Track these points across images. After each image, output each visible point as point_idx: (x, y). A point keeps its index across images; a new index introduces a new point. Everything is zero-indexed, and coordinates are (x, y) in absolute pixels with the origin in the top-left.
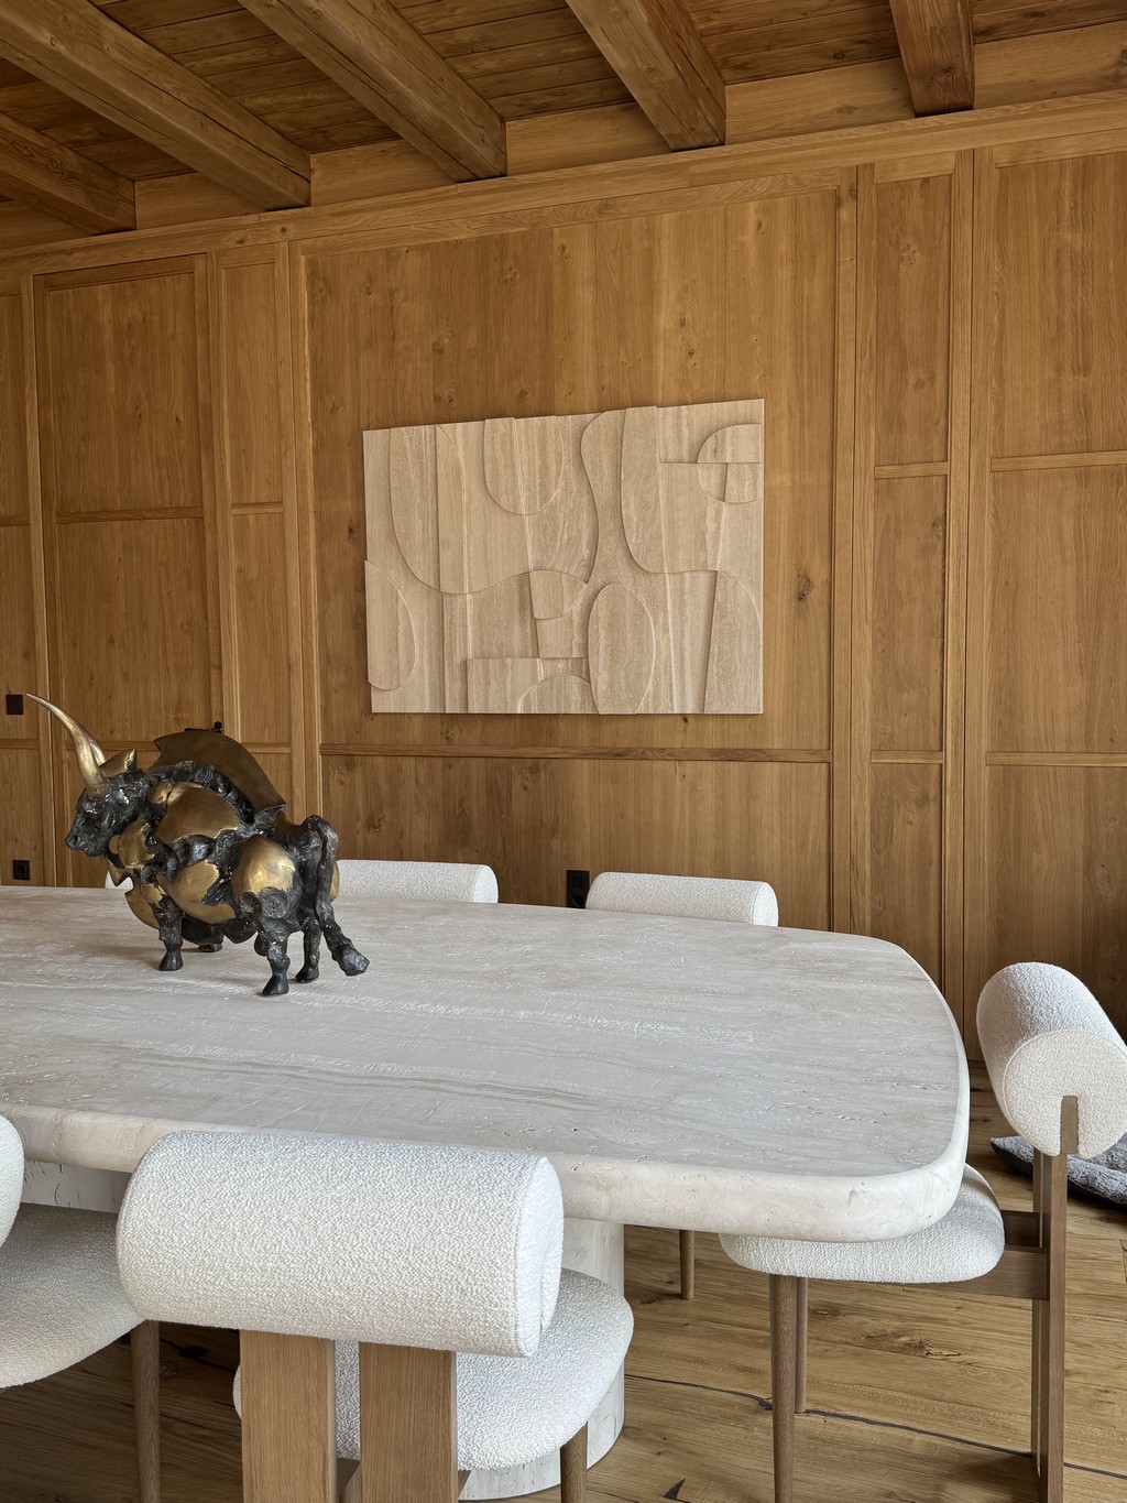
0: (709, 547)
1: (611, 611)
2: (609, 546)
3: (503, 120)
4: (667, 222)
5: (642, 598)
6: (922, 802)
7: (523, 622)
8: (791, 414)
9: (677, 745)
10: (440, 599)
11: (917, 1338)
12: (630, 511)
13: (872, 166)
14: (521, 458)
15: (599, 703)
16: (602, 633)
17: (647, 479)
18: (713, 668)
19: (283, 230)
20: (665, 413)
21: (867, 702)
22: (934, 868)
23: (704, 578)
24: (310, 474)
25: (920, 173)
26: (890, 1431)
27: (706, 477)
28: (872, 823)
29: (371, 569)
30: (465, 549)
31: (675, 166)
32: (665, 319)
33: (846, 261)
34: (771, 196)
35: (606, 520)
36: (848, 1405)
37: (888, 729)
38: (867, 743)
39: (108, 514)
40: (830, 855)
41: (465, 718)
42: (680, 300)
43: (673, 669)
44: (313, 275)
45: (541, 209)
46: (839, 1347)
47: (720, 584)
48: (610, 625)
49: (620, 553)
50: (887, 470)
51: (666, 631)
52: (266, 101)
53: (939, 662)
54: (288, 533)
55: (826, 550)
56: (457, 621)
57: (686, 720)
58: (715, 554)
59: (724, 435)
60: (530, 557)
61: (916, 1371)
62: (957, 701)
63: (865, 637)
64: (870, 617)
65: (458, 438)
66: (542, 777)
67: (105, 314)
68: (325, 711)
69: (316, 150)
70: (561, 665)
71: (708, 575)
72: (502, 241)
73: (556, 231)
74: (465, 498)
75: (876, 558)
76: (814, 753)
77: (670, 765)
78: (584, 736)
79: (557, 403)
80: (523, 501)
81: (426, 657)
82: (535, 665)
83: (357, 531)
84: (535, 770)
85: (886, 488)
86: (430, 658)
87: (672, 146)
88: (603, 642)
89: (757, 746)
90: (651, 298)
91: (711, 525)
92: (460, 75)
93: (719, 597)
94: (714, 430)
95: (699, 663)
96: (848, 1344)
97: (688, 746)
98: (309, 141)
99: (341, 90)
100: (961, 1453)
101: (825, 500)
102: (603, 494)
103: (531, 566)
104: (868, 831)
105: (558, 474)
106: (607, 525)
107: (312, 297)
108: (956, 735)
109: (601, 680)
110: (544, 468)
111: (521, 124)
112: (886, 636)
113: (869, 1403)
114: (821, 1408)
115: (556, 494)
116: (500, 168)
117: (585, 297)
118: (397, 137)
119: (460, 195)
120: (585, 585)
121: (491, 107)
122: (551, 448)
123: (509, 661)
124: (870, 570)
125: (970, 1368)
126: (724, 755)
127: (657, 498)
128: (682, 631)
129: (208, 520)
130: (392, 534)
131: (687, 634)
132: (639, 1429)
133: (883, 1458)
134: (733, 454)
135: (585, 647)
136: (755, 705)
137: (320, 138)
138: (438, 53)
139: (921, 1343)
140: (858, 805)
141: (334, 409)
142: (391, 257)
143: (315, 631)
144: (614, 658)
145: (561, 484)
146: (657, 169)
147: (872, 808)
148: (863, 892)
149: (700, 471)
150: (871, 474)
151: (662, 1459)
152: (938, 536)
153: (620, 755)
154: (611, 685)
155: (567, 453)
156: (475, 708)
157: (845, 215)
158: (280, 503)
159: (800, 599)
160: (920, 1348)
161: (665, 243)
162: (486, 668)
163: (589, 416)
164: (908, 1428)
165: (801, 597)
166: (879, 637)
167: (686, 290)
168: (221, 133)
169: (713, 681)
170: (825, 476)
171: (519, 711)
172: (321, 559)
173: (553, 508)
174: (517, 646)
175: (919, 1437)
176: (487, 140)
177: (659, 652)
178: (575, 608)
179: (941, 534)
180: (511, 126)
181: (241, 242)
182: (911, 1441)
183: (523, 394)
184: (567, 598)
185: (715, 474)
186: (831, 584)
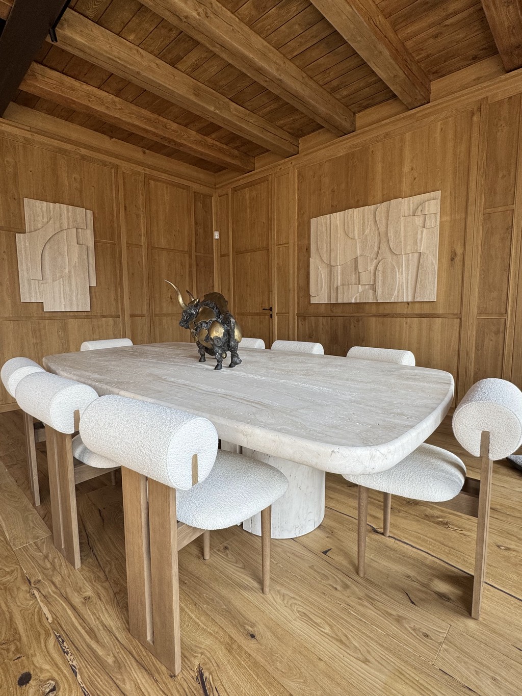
0: (419, 244)
1: (384, 268)
2: (384, 247)
3: (354, 114)
4: (408, 136)
5: (394, 264)
6: (497, 333)
7: (355, 274)
8: (451, 195)
9: (405, 312)
10: (330, 267)
11: (446, 520)
12: (391, 234)
13: (487, 98)
14: (356, 221)
15: (379, 299)
16: (380, 275)
17: (397, 223)
18: (418, 286)
19: (291, 163)
20: (405, 200)
21: (477, 296)
22: (500, 357)
23: (416, 255)
24: (296, 234)
25: (507, 95)
26: (419, 552)
27: (418, 221)
28: (476, 340)
29: (311, 260)
30: (338, 252)
31: (411, 115)
32: (406, 169)
33: (475, 135)
34: (447, 118)
35: (383, 238)
36: (406, 538)
37: (485, 306)
38: (476, 311)
39: (247, 251)
40: (459, 351)
41: (337, 304)
42: (412, 161)
43: (404, 287)
44: (299, 175)
45: (366, 140)
46: (413, 516)
47: (422, 257)
48: (383, 272)
49: (387, 249)
50: (488, 211)
51: (402, 274)
52: (282, 122)
53: (507, 280)
54: (290, 251)
55: (463, 242)
56: (335, 274)
57: (408, 304)
58: (421, 246)
59: (425, 204)
60: (358, 253)
61: (440, 532)
62: (513, 295)
63: (477, 273)
64: (479, 266)
65: (337, 217)
66: (360, 324)
67: (248, 196)
68: (298, 303)
69: (300, 137)
70: (367, 287)
71: (418, 254)
72: (353, 153)
73: (371, 147)
74: (339, 235)
75: (483, 243)
76: (454, 315)
77: (402, 319)
78: (374, 310)
79: (369, 202)
80: (356, 235)
81: (326, 286)
82: (358, 287)
83: (308, 250)
84: (358, 321)
85: (487, 217)
86: (328, 287)
87: (410, 108)
88: (380, 278)
89: (434, 313)
90: (401, 163)
91: (419, 237)
92: (337, 99)
93: (421, 262)
94: (422, 204)
95: (413, 284)
96: (417, 516)
97: (409, 312)
98: (298, 134)
99: (302, 113)
100: (447, 569)
101: (463, 224)
102: (382, 229)
103: (359, 255)
104: (474, 343)
105: (368, 224)
106: (384, 240)
107: (298, 182)
108: (513, 308)
109: (379, 290)
110: (364, 223)
111: (360, 114)
112: (485, 273)
113: (416, 540)
114: (395, 537)
115: (367, 232)
116: (352, 129)
117: (379, 167)
118: (323, 127)
119: (340, 141)
120: (375, 260)
121: (350, 110)
122: (366, 217)
123: (350, 286)
124: (480, 247)
125: (465, 537)
126: (421, 316)
127: (400, 229)
128: (408, 274)
129: (270, 250)
130: (318, 249)
131: (410, 275)
132: (325, 527)
133: (412, 561)
134: (428, 211)
135: (375, 280)
136: (433, 298)
137: (300, 132)
138: (328, 92)
139: (447, 522)
140: (471, 333)
141: (304, 213)
142: (321, 165)
143: (296, 279)
144: (384, 283)
145: (369, 228)
146: (404, 118)
147: (476, 334)
148: (471, 364)
149: (416, 218)
150: (482, 213)
151: (327, 539)
152: (509, 233)
153: (385, 316)
154: (383, 292)
155: (371, 217)
156: (340, 301)
157: (475, 118)
158: (288, 243)
159: (452, 260)
160: (446, 524)
161: (407, 143)
162: (343, 288)
163: (379, 205)
164: (428, 553)
165: (452, 259)
166: (482, 272)
167: (414, 158)
168: (269, 134)
169: (418, 290)
170: (463, 216)
171: (353, 302)
172: (298, 259)
173: (366, 236)
174: (353, 281)
175: (431, 558)
176: (348, 120)
177: (399, 281)
178: (371, 268)
179: (510, 232)
180: (357, 115)
181: (280, 169)
182: (427, 558)
183: (358, 200)
184: (369, 265)
185: (422, 218)
186: (464, 254)
